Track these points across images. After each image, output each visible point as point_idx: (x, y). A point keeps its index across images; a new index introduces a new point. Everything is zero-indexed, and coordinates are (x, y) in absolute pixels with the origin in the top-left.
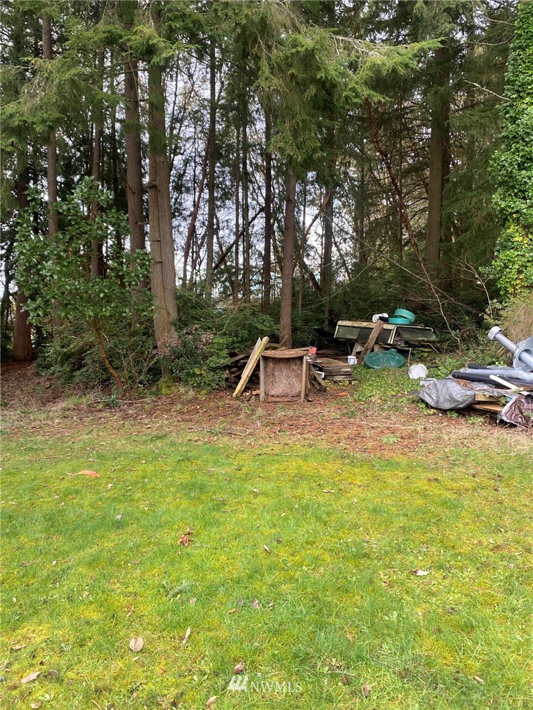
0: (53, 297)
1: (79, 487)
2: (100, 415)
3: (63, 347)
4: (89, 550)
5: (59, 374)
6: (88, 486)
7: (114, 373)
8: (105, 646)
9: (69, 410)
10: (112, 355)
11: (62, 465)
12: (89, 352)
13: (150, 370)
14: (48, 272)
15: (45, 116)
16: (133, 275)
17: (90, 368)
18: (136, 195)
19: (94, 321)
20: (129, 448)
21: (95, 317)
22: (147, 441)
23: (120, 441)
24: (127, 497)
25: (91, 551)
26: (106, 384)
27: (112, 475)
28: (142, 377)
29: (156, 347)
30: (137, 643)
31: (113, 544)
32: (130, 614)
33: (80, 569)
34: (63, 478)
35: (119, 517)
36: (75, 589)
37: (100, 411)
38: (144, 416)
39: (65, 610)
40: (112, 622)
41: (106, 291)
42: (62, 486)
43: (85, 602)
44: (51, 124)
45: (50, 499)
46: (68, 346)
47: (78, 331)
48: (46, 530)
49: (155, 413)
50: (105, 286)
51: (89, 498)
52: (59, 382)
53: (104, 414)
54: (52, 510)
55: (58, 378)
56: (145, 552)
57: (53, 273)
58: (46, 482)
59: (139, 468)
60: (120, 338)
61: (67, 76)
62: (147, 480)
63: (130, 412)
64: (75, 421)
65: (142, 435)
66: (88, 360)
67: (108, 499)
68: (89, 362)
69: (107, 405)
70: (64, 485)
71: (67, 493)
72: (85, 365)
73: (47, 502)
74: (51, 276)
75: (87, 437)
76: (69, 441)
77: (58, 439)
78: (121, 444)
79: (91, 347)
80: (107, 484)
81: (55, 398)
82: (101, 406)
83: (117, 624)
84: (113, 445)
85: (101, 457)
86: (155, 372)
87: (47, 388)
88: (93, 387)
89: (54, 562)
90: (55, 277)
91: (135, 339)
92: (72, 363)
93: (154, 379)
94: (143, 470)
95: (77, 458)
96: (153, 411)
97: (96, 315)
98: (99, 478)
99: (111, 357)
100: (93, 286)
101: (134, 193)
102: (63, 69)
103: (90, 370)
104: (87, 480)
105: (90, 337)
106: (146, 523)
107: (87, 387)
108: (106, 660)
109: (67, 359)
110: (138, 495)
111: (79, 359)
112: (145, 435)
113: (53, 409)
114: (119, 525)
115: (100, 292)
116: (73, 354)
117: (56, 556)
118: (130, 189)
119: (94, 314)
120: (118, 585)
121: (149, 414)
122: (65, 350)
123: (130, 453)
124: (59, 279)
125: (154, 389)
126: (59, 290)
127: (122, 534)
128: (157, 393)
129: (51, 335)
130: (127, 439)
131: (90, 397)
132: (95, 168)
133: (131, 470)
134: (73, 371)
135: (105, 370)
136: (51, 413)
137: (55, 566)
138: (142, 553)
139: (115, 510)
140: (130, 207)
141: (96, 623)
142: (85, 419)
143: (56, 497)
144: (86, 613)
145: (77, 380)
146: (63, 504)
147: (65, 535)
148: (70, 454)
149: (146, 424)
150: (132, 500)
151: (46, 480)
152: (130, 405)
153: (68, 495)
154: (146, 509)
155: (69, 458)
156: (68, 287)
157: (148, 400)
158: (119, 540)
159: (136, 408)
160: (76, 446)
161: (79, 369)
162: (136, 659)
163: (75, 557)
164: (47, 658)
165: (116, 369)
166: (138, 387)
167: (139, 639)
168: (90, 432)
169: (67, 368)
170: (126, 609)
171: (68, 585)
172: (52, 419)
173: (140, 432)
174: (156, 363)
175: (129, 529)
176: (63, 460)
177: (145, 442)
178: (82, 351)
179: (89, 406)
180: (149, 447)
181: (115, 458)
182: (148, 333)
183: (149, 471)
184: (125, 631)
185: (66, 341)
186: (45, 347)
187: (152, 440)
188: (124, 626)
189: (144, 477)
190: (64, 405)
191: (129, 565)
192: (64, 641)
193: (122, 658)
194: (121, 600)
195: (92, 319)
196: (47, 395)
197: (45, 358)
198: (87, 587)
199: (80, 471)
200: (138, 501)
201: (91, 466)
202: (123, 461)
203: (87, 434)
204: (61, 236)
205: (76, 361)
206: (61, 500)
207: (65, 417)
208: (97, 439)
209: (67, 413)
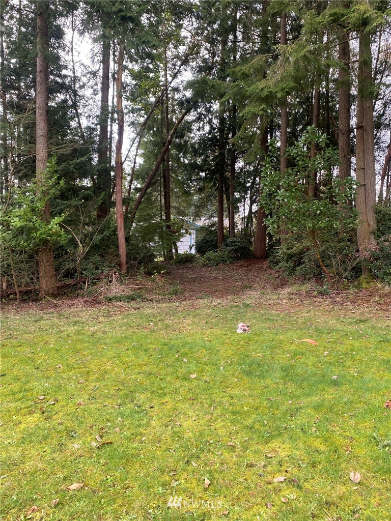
0: (284, 215)
1: (304, 350)
2: (315, 300)
3: (288, 249)
4: (315, 398)
5: (285, 268)
6: (310, 350)
7: (325, 269)
8: (331, 472)
9: (293, 294)
10: (324, 256)
11: (290, 333)
12: (307, 253)
13: (353, 269)
14: (280, 198)
15: (284, 86)
16: (343, 195)
17: (307, 265)
18: (345, 136)
19: (313, 230)
20: (339, 326)
21: (313, 228)
22: (352, 323)
23: (332, 320)
24: (339, 363)
25: (316, 399)
26: (319, 277)
27: (327, 345)
28: (347, 274)
29: (358, 251)
30: (356, 476)
31: (332, 397)
32: (348, 452)
33: (309, 410)
34: (292, 343)
35: (335, 377)
36: (306, 424)
37: (315, 297)
38: (349, 304)
39: (300, 437)
40: (335, 455)
41: (322, 209)
42: (292, 348)
43: (314, 435)
44: (287, 90)
45: (284, 356)
46: (292, 248)
47: (298, 238)
48: (283, 378)
49: (357, 302)
50: (321, 205)
51: (311, 360)
52: (285, 274)
53: (318, 299)
54: (286, 364)
55: (284, 271)
56: (357, 408)
57: (284, 198)
58: (280, 343)
59: (349, 342)
60: (331, 244)
61: (302, 53)
62: (354, 353)
63: (338, 299)
64: (297, 303)
65: (348, 318)
66: (306, 260)
67: (325, 362)
68: (307, 261)
69: (320, 293)
70: (293, 348)
71: (295, 354)
72: (304, 263)
73: (283, 358)
74: (283, 200)
75: (306, 315)
76: (294, 316)
77: (287, 314)
78: (332, 322)
79: (307, 250)
80: (324, 351)
81: (283, 284)
82: (315, 293)
83: (339, 457)
84: (326, 323)
85: (317, 330)
86: (357, 271)
87: (277, 278)
88: (309, 279)
89: (290, 402)
90: (286, 200)
91: (341, 244)
92: (294, 261)
93: (356, 276)
94: (351, 345)
95: (301, 329)
96: (356, 300)
97: (314, 226)
98: (318, 346)
99: (323, 257)
100: (312, 206)
101: (343, 134)
102: (299, 49)
103: (307, 267)
104: (309, 346)
105: (307, 243)
106: (357, 385)
107: (304, 278)
108: (332, 482)
109: (291, 258)
110: (348, 363)
111: (299, 258)
112: (350, 318)
113: (282, 292)
114: (335, 383)
115: (317, 210)
116: (295, 254)
117: (291, 398)
118: (341, 131)
119: (313, 225)
120: (338, 428)
121: (353, 302)
122: (290, 252)
123: (340, 330)
124: (288, 201)
125: (356, 283)
126: (288, 209)
127: (338, 390)
128: (358, 287)
129: (279, 241)
130: (336, 320)
131: (307, 286)
132: (314, 119)
133: (342, 344)
134: (295, 267)
135: (319, 267)
136: (281, 296)
137: (291, 404)
138: (355, 408)
139: (331, 371)
140: (340, 145)
141: (323, 453)
142: (305, 302)
143: (288, 355)
144: (316, 444)
145: (298, 273)
146: (293, 361)
147: (296, 383)
148: (295, 326)
149: (351, 310)
150: (344, 366)
151: (281, 342)
152: (337, 294)
153: (296, 355)
154: (356, 375)
155: (294, 328)
156: (294, 207)
157: (351, 291)
158: (336, 394)
159: (342, 297)
160: (300, 321)
161: (298, 265)
162: (356, 488)
163: (304, 401)
164: (290, 469)
165: (326, 266)
166: (344, 281)
167: (357, 473)
168: (309, 311)
169: (291, 264)
170: (345, 448)
171: (301, 420)
172: (281, 299)
173: (346, 315)
174: (358, 263)
175: (344, 388)
176: (291, 329)
177: (351, 323)
178: (302, 253)
179: (307, 292)
180: (354, 327)
181: (329, 333)
182: (352, 240)
183: (356, 346)
184: (345, 464)
185: (290, 245)
186: (274, 249)
187: (356, 322)
188: (345, 461)
189: (352, 350)
190: (289, 290)
191: (345, 415)
192: (301, 460)
193: (345, 485)
194: (341, 440)
195: (311, 229)
196: (277, 282)
197: (275, 257)
198: (314, 425)
199: (304, 339)
200: (348, 368)
201: (311, 336)
202: (334, 336)
203: (307, 313)
204: (290, 171)
205: (297, 259)
206: (292, 358)
207: (290, 299)
208: (314, 317)
209: (292, 296)
